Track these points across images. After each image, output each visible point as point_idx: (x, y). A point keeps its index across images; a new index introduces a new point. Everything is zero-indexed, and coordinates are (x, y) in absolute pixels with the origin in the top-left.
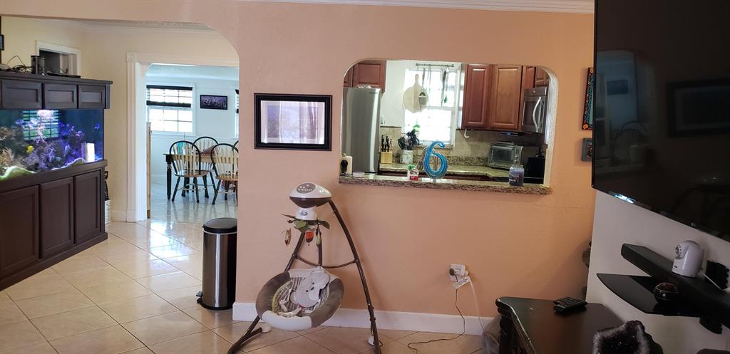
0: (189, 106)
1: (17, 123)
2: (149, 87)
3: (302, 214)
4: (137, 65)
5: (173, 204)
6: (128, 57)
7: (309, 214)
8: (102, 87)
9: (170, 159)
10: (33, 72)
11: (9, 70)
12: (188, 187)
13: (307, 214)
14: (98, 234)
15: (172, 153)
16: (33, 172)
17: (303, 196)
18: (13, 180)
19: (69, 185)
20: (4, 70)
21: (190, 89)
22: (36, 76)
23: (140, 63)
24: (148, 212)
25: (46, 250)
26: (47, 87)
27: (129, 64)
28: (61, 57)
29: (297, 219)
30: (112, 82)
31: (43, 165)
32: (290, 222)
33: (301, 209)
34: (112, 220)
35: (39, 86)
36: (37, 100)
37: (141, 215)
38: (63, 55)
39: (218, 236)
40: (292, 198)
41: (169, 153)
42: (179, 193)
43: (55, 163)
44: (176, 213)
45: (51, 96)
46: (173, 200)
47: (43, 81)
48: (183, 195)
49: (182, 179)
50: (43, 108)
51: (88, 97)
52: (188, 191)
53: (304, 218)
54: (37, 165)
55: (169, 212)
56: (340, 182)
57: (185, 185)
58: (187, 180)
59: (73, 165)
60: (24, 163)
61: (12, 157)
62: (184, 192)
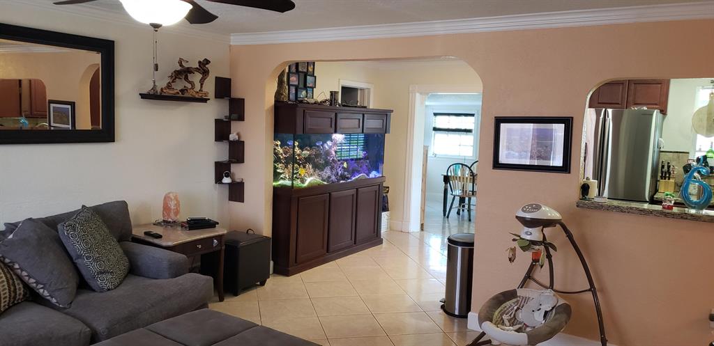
0: (469, 131)
1: (317, 144)
2: (436, 114)
3: (526, 233)
4: (418, 95)
5: (448, 220)
6: (410, 89)
7: (535, 234)
8: (384, 115)
9: (447, 179)
10: (331, 104)
11: (315, 103)
12: (464, 206)
13: (531, 234)
14: (374, 239)
15: (449, 174)
16: (325, 183)
17: (528, 216)
18: (311, 188)
19: (353, 195)
20: (312, 104)
21: (473, 115)
22: (331, 107)
23: (421, 94)
24: (422, 225)
25: (332, 247)
26: (339, 116)
27: (411, 94)
28: (359, 92)
29: (521, 238)
30: (392, 111)
31: (333, 178)
32: (514, 240)
33: (526, 229)
34: (390, 228)
35: (333, 116)
36: (331, 126)
37: (414, 227)
38: (361, 89)
39: (460, 248)
40: (517, 217)
41: (446, 174)
42: (454, 211)
43: (343, 177)
44: (449, 229)
45: (342, 123)
46: (448, 217)
47: (337, 111)
48: (458, 213)
49: (457, 199)
50: (336, 132)
51: (372, 124)
52: (463, 210)
53: (528, 238)
54: (329, 177)
55: (444, 228)
56: (577, 206)
57: (460, 205)
58: (462, 200)
59: (357, 179)
60: (319, 175)
61: (312, 170)
62: (459, 210)
